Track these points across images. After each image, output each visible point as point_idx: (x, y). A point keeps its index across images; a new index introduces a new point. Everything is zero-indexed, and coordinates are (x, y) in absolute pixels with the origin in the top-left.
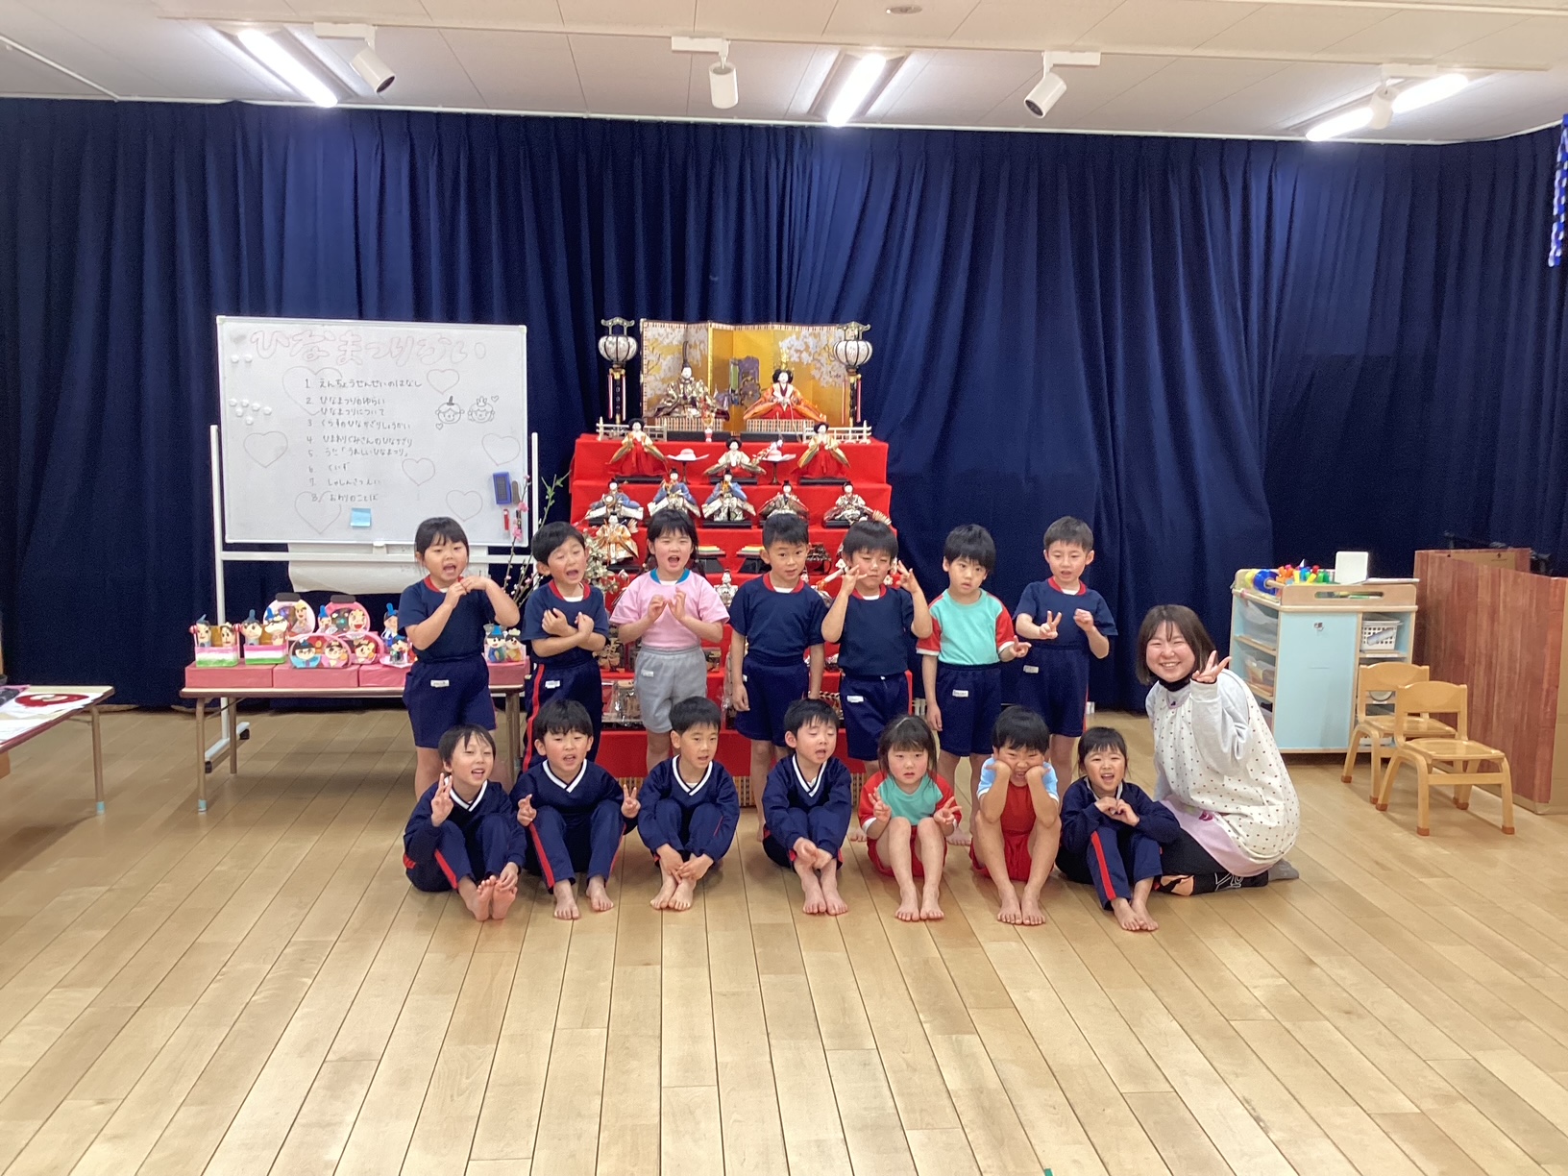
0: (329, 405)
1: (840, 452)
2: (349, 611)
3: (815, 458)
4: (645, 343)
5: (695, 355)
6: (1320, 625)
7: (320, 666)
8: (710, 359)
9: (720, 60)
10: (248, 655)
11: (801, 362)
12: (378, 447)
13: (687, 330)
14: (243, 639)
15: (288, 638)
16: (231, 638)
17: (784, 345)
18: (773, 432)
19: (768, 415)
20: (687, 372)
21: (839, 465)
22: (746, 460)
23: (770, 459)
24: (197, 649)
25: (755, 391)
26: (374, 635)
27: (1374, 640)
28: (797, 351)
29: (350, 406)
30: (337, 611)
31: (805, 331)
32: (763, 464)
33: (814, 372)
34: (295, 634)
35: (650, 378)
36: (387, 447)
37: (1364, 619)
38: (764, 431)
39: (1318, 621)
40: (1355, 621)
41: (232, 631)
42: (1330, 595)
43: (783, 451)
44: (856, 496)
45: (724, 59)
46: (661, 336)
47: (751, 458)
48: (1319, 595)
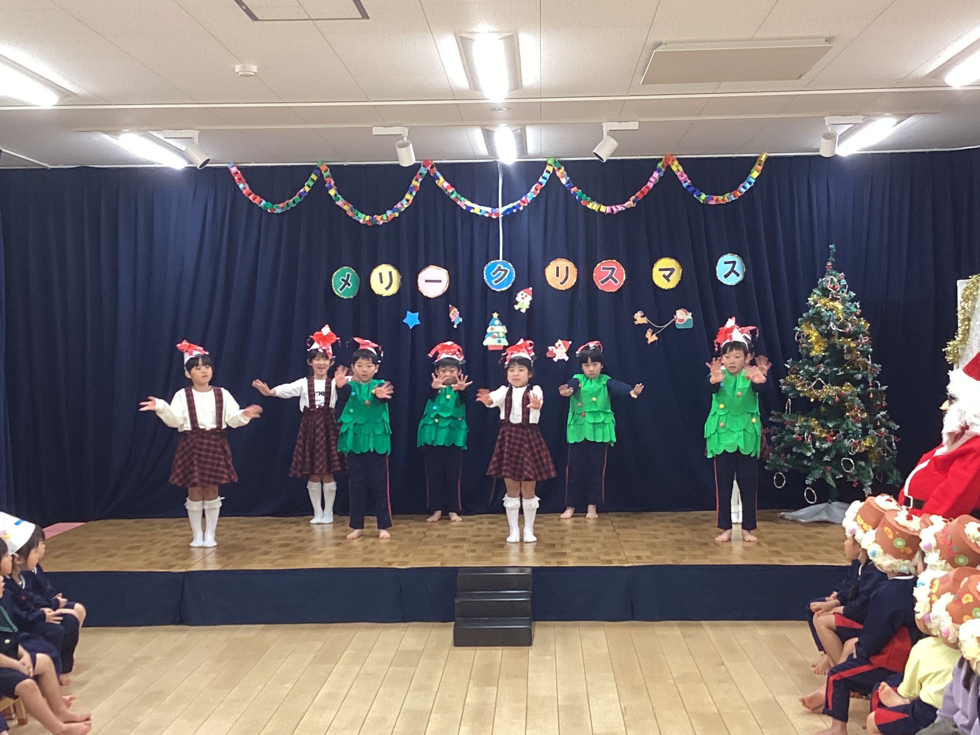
9: (403, 139)
45: (406, 138)
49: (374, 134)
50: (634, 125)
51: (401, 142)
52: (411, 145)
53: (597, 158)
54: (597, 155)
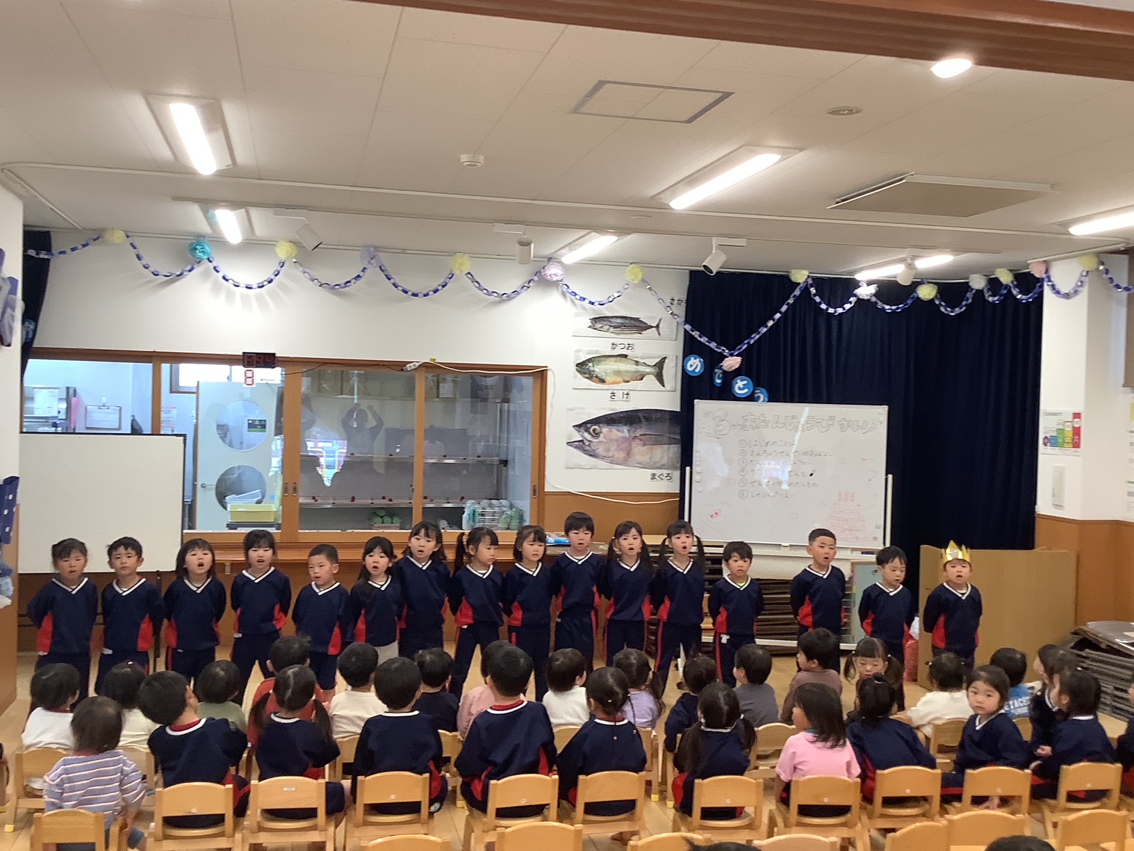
50: (742, 242)
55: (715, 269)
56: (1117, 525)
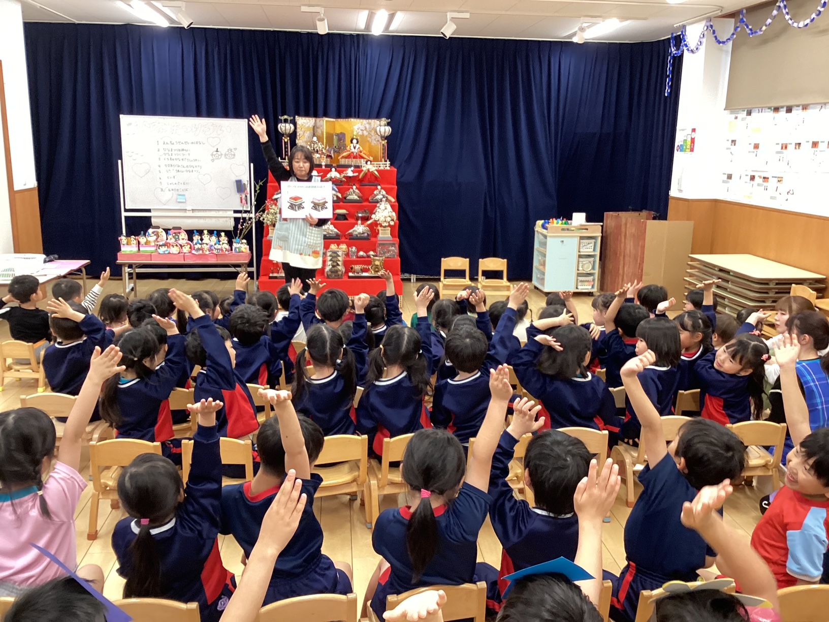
0: (167, 152)
1: (376, 173)
2: (179, 233)
3: (366, 174)
4: (298, 126)
5: (319, 131)
6: (563, 241)
7: (169, 253)
8: (325, 134)
9: (321, 15)
10: (141, 249)
11: (363, 135)
12: (188, 169)
13: (316, 121)
14: (139, 242)
15: (156, 243)
16: (135, 242)
17: (356, 128)
18: (350, 163)
19: (348, 157)
20: (315, 139)
21: (376, 177)
22: (338, 175)
23: (348, 175)
24: (122, 246)
25: (344, 147)
26: (190, 242)
27: (585, 247)
28: (362, 130)
29: (176, 152)
30: (175, 233)
31: (365, 121)
32: (344, 177)
33: (369, 139)
34: (158, 242)
35: (301, 141)
36: (192, 169)
37: (580, 239)
38: (346, 163)
39: (562, 240)
40: (577, 240)
41: (135, 239)
42: (568, 230)
43: (354, 172)
44: (382, 191)
46: (305, 123)
47: (340, 174)
48: (563, 229)
49: (302, 10)
50: (467, 15)
51: (319, 17)
52: (326, 20)
53: (442, 36)
54: (442, 33)
55: (448, 35)
56: (716, 201)
